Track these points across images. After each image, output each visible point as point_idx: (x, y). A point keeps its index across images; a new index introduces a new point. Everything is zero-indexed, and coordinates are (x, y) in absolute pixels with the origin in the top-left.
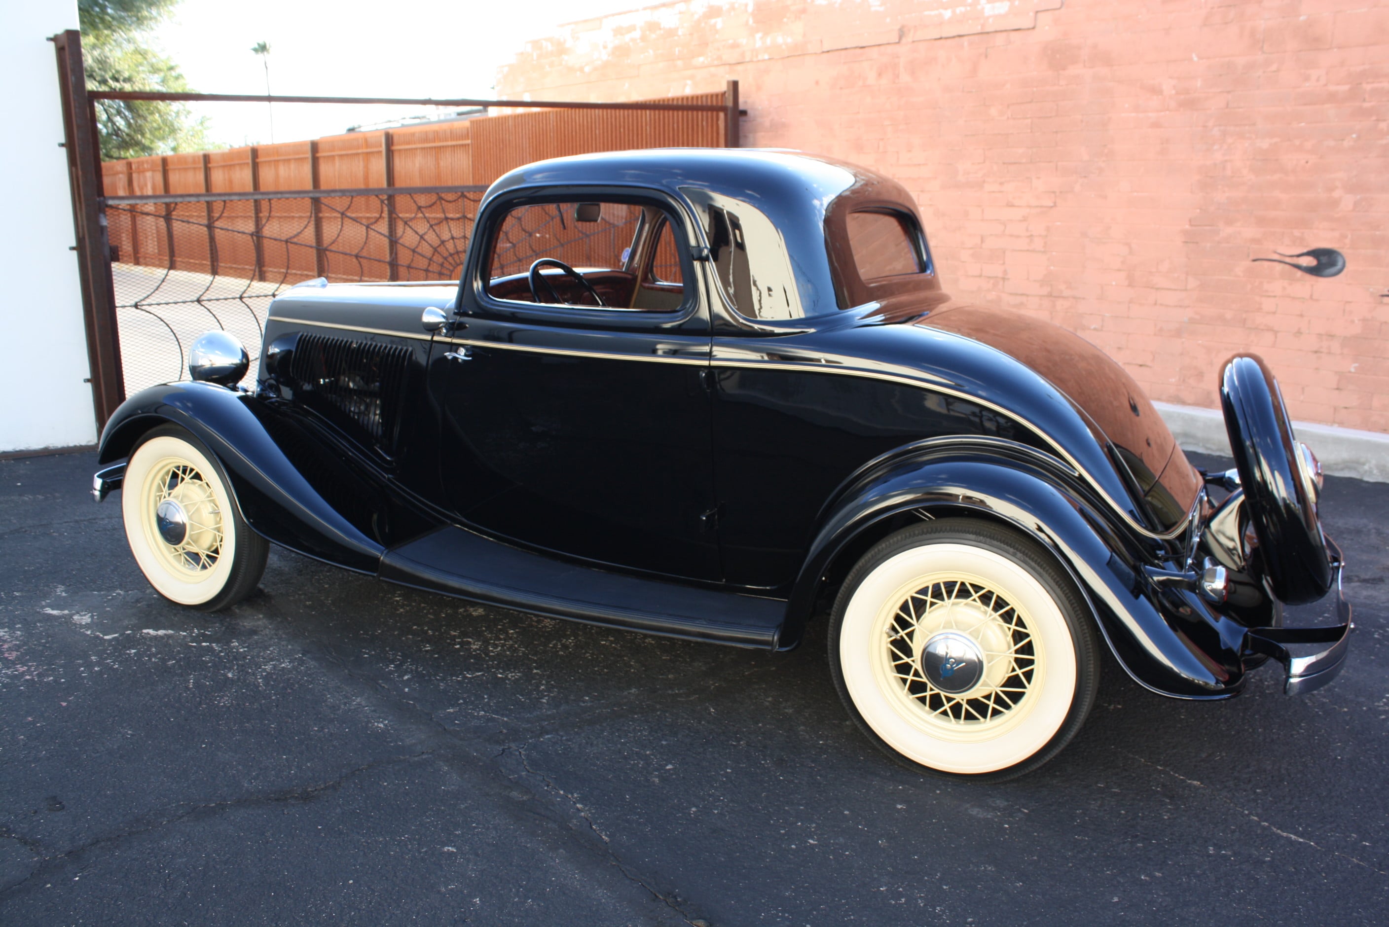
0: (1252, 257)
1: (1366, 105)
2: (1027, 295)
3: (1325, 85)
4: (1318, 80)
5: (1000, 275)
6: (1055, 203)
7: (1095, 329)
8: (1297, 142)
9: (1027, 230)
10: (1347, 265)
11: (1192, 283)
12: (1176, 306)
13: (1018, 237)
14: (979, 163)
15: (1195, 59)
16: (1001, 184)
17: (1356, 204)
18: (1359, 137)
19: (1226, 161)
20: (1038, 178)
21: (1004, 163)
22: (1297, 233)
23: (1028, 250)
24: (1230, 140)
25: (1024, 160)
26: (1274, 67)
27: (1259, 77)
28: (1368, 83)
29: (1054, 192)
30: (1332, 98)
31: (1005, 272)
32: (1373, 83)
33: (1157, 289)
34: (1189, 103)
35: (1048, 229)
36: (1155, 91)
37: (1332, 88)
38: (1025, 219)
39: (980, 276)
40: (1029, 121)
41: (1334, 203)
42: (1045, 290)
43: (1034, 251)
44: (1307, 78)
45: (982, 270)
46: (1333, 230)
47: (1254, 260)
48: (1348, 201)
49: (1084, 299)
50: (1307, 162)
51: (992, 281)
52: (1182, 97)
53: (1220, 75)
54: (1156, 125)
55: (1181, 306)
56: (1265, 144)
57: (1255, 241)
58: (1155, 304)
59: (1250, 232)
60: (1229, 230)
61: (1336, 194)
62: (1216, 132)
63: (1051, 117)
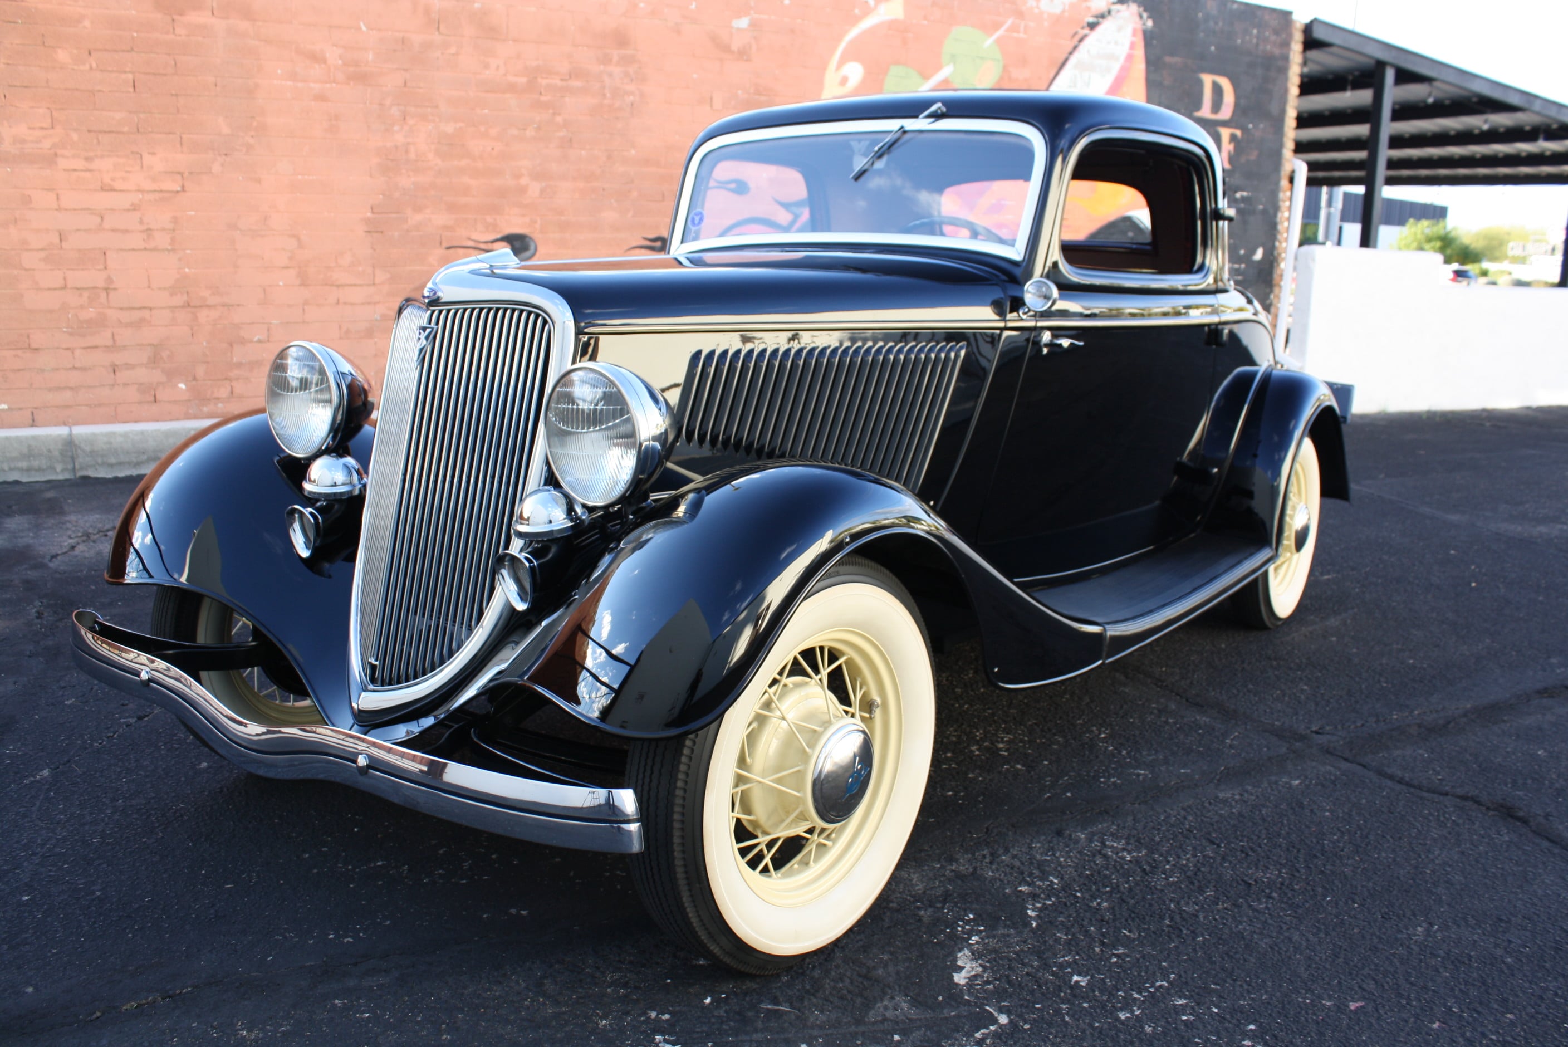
0: (445, 245)
1: (543, 98)
2: (151, 309)
3: (505, 75)
4: (498, 68)
5: (101, 284)
6: (183, 187)
7: (260, 341)
8: (482, 129)
9: (141, 222)
10: (539, 248)
11: (381, 276)
12: (363, 304)
13: (126, 231)
14: (42, 128)
15: (364, 28)
16: (87, 159)
17: (542, 191)
18: (539, 128)
19: (408, 144)
20: (154, 154)
21: (89, 131)
22: (489, 219)
23: (145, 249)
24: (411, 122)
25: (126, 129)
26: (453, 50)
27: (438, 58)
28: (542, 78)
29: (181, 174)
30: (512, 88)
31: (109, 280)
32: (547, 78)
33: (338, 286)
34: (360, 77)
35: (175, 220)
36: (317, 58)
37: (511, 79)
38: (135, 208)
39: (64, 287)
40: (130, 76)
41: (523, 190)
42: (179, 300)
43: (155, 249)
44: (487, 66)
45: (65, 279)
46: (523, 215)
47: (448, 248)
48: (535, 188)
49: (238, 305)
50: (493, 149)
51: (86, 294)
52: (352, 69)
53: (395, 51)
54: (321, 98)
55: (369, 303)
56: (449, 128)
57: (446, 228)
58: (338, 303)
59: (441, 219)
60: (419, 217)
61: (524, 181)
62: (395, 111)
63: (165, 75)
